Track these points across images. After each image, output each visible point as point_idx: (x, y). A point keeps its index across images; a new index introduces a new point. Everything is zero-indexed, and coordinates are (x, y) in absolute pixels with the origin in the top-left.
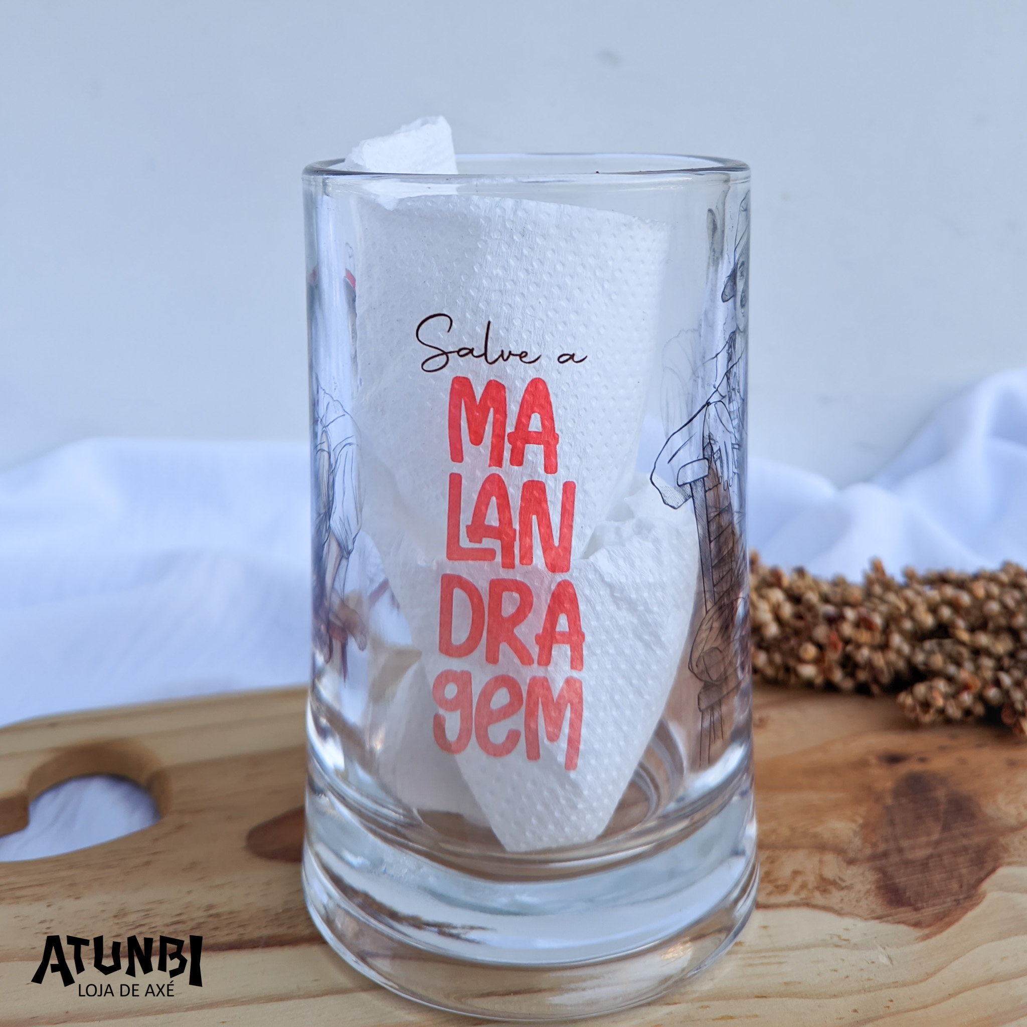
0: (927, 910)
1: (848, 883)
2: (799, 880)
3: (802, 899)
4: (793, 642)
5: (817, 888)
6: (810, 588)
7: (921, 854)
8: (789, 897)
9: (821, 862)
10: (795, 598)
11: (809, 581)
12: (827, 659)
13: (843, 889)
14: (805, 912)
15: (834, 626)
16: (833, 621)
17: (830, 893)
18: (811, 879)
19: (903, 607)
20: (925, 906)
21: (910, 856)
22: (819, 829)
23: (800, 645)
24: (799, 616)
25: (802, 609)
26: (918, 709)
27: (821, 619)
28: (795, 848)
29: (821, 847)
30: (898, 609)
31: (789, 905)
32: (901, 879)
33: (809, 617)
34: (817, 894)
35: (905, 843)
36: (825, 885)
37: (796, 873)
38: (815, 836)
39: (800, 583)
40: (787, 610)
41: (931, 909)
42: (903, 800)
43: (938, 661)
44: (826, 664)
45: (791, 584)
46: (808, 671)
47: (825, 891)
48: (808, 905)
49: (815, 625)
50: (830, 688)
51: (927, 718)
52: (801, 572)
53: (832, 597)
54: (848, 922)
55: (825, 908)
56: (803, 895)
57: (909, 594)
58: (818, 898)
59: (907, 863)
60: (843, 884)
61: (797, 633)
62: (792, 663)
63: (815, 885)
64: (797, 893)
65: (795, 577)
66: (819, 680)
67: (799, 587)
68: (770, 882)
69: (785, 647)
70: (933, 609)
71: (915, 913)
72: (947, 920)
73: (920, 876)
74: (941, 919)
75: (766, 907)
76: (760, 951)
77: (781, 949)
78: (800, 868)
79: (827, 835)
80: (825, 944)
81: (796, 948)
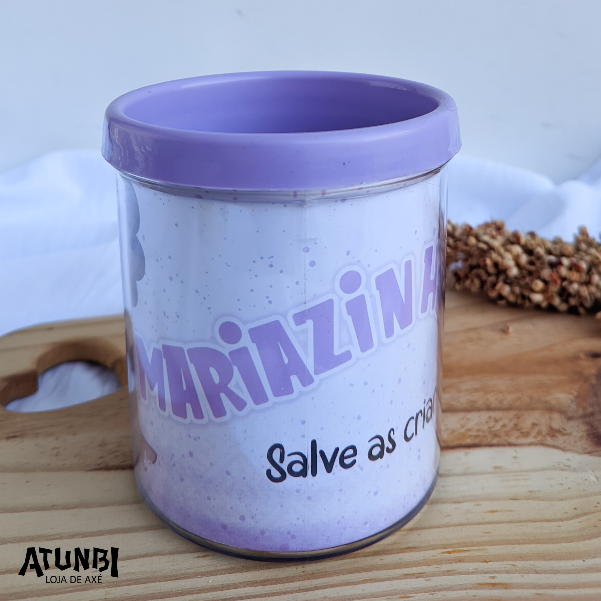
1: (568, 431)
2: (536, 429)
3: (539, 441)
4: (528, 280)
5: (548, 434)
6: (539, 245)
8: (530, 439)
9: (550, 418)
10: (529, 251)
11: (538, 241)
12: (550, 290)
13: (565, 435)
14: (541, 449)
15: (555, 270)
16: (554, 266)
17: (557, 437)
18: (544, 429)
22: (548, 398)
23: (532, 281)
24: (531, 263)
25: (533, 258)
27: (546, 265)
28: (533, 409)
29: (550, 409)
31: (530, 444)
33: (538, 263)
34: (548, 438)
36: (553, 432)
37: (534, 425)
38: (546, 402)
39: (533, 242)
40: (524, 259)
44: (550, 294)
45: (526, 243)
46: (537, 298)
47: (553, 436)
48: (542, 444)
49: (542, 268)
50: (551, 310)
52: (532, 235)
53: (553, 251)
54: (569, 455)
55: (554, 447)
56: (539, 438)
58: (549, 440)
60: (565, 432)
61: (530, 273)
62: (526, 293)
63: (547, 432)
64: (535, 437)
65: (529, 238)
66: (544, 304)
67: (532, 245)
68: (517, 430)
69: (522, 282)
75: (515, 445)
76: (513, 472)
77: (526, 471)
78: (536, 422)
79: (553, 402)
80: (554, 468)
81: (536, 470)
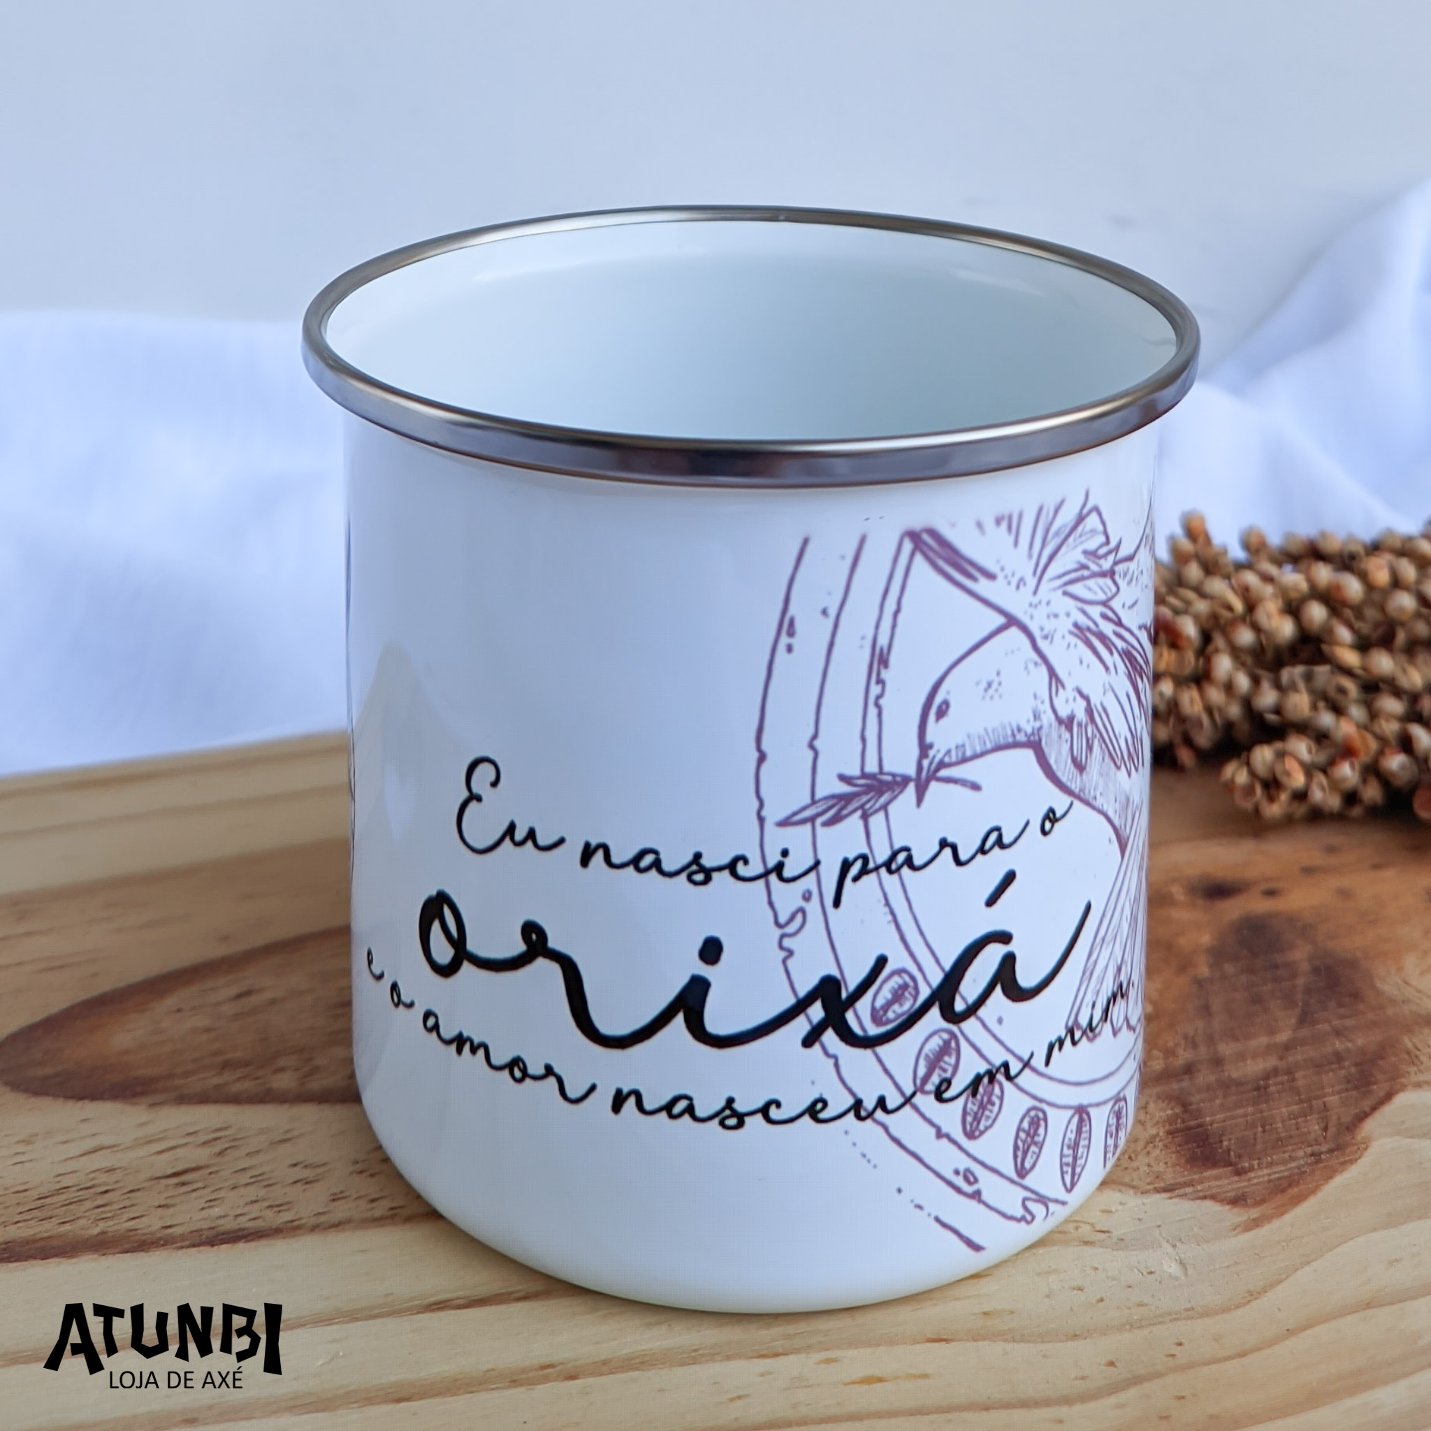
0: (1260, 1173)
7: (1254, 1068)
19: (1238, 606)
20: (1256, 1167)
21: (1234, 1072)
26: (1259, 790)
30: (1230, 608)
32: (1215, 1116)
35: (1227, 1049)
41: (1265, 1171)
42: (1229, 968)
43: (1300, 703)
51: (1274, 810)
57: (1250, 578)
59: (1227, 1085)
70: (1293, 609)
71: (1236, 1178)
72: (1294, 1191)
73: (1250, 1109)
74: (1283, 1191)
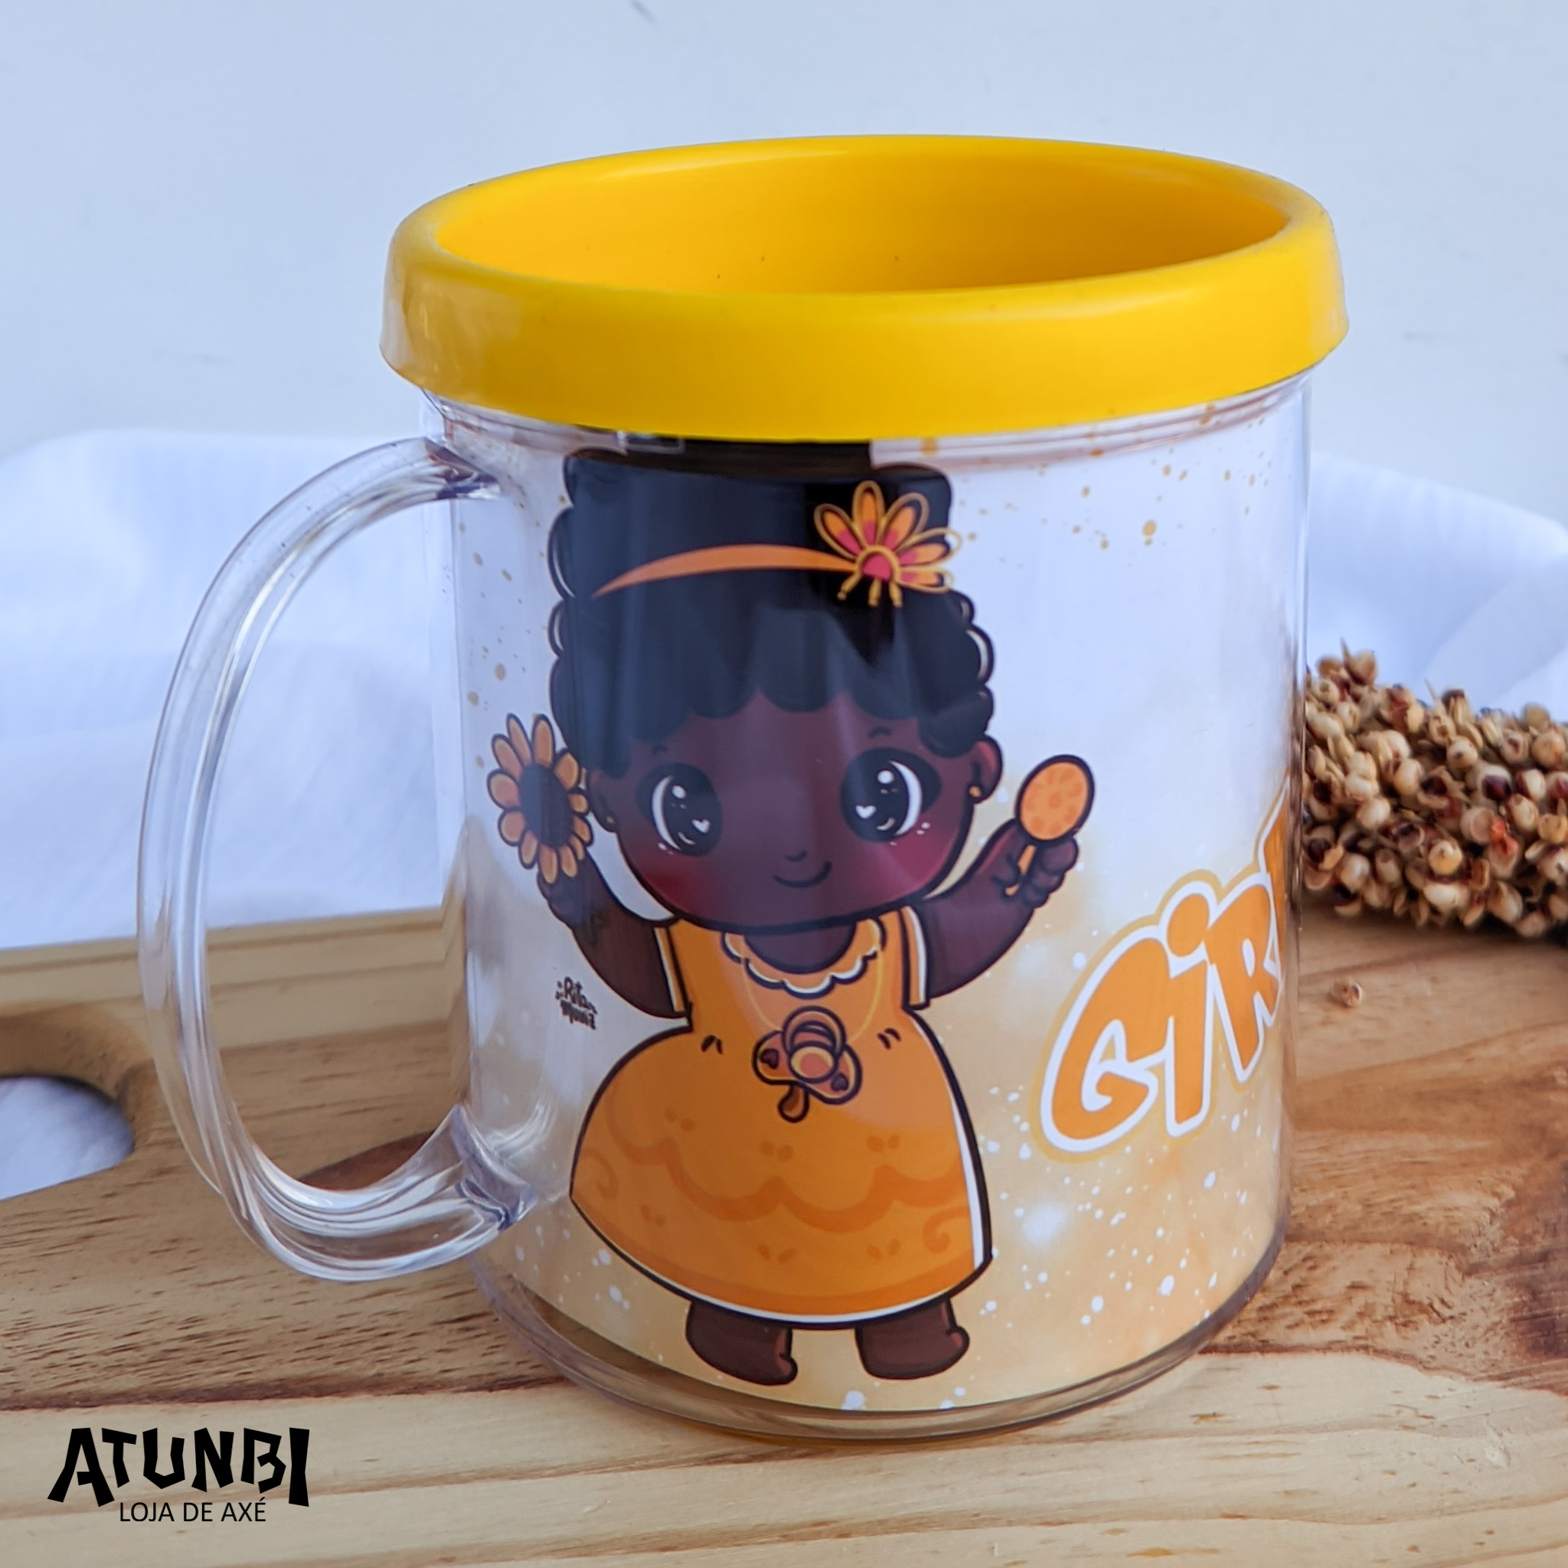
1: (1454, 1312)
2: (1360, 1299)
3: (1357, 1338)
4: (1422, 837)
5: (1391, 1318)
6: (1466, 734)
8: (1333, 1332)
9: (1411, 1267)
10: (1431, 752)
11: (1463, 717)
12: (1485, 872)
13: (1444, 1321)
14: (1358, 1361)
15: (1502, 806)
16: (1500, 794)
17: (1416, 1327)
18: (1383, 1300)
22: (1421, 1208)
23: (1430, 847)
24: (1431, 785)
25: (1441, 771)
27: (1480, 794)
28: (1366, 1240)
29: (1419, 1241)
31: (1328, 1348)
33: (1456, 788)
34: (1390, 1330)
36: (1410, 1313)
37: (1355, 1287)
38: (1411, 1218)
40: (1411, 774)
44: (1484, 882)
45: (1425, 725)
46: (1446, 895)
47: (1406, 1324)
48: (1367, 1348)
49: (1466, 805)
50: (1495, 933)
52: (1452, 699)
53: (1506, 751)
54: (1439, 1382)
55: (1398, 1356)
56: (1359, 1330)
58: (1390, 1337)
60: (1446, 1312)
62: (1417, 880)
63: (1391, 1312)
64: (1348, 1326)
66: (1472, 915)
68: (1300, 1303)
69: (1406, 849)
75: (1280, 1349)
76: (1252, 1432)
77: (1294, 1430)
78: (1365, 1279)
79: (1435, 1218)
80: (1384, 1422)
81: (1325, 1429)
